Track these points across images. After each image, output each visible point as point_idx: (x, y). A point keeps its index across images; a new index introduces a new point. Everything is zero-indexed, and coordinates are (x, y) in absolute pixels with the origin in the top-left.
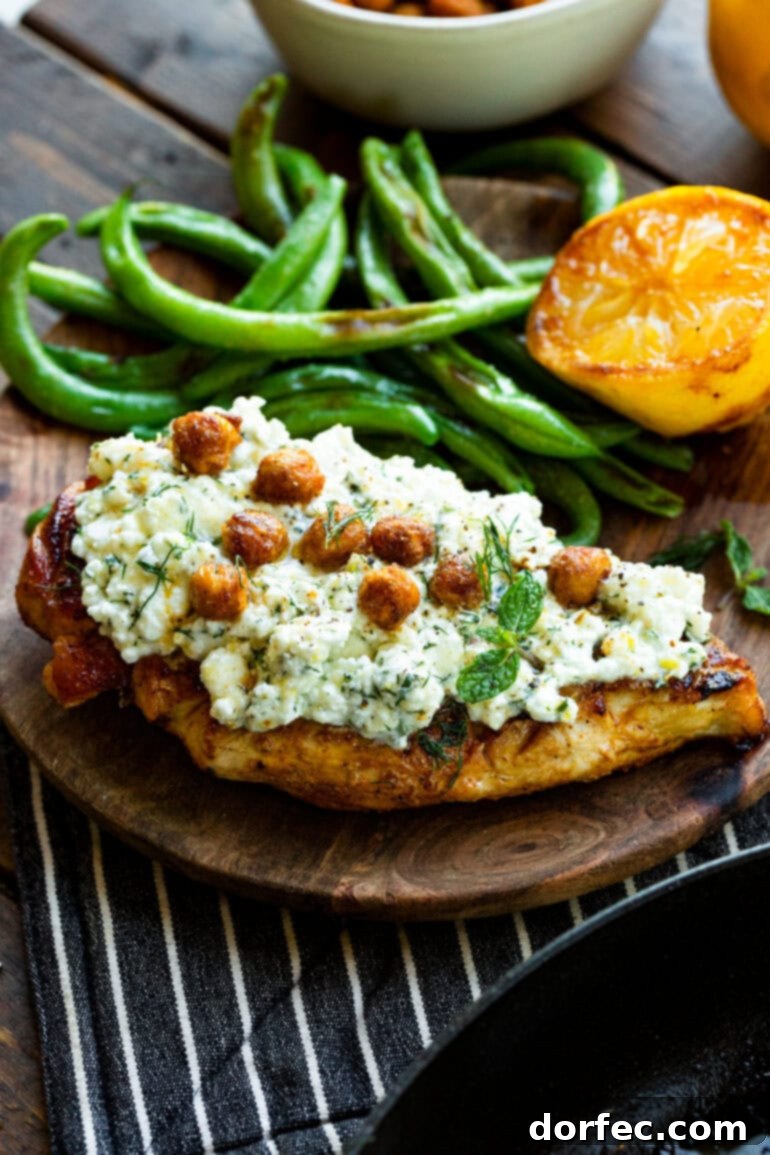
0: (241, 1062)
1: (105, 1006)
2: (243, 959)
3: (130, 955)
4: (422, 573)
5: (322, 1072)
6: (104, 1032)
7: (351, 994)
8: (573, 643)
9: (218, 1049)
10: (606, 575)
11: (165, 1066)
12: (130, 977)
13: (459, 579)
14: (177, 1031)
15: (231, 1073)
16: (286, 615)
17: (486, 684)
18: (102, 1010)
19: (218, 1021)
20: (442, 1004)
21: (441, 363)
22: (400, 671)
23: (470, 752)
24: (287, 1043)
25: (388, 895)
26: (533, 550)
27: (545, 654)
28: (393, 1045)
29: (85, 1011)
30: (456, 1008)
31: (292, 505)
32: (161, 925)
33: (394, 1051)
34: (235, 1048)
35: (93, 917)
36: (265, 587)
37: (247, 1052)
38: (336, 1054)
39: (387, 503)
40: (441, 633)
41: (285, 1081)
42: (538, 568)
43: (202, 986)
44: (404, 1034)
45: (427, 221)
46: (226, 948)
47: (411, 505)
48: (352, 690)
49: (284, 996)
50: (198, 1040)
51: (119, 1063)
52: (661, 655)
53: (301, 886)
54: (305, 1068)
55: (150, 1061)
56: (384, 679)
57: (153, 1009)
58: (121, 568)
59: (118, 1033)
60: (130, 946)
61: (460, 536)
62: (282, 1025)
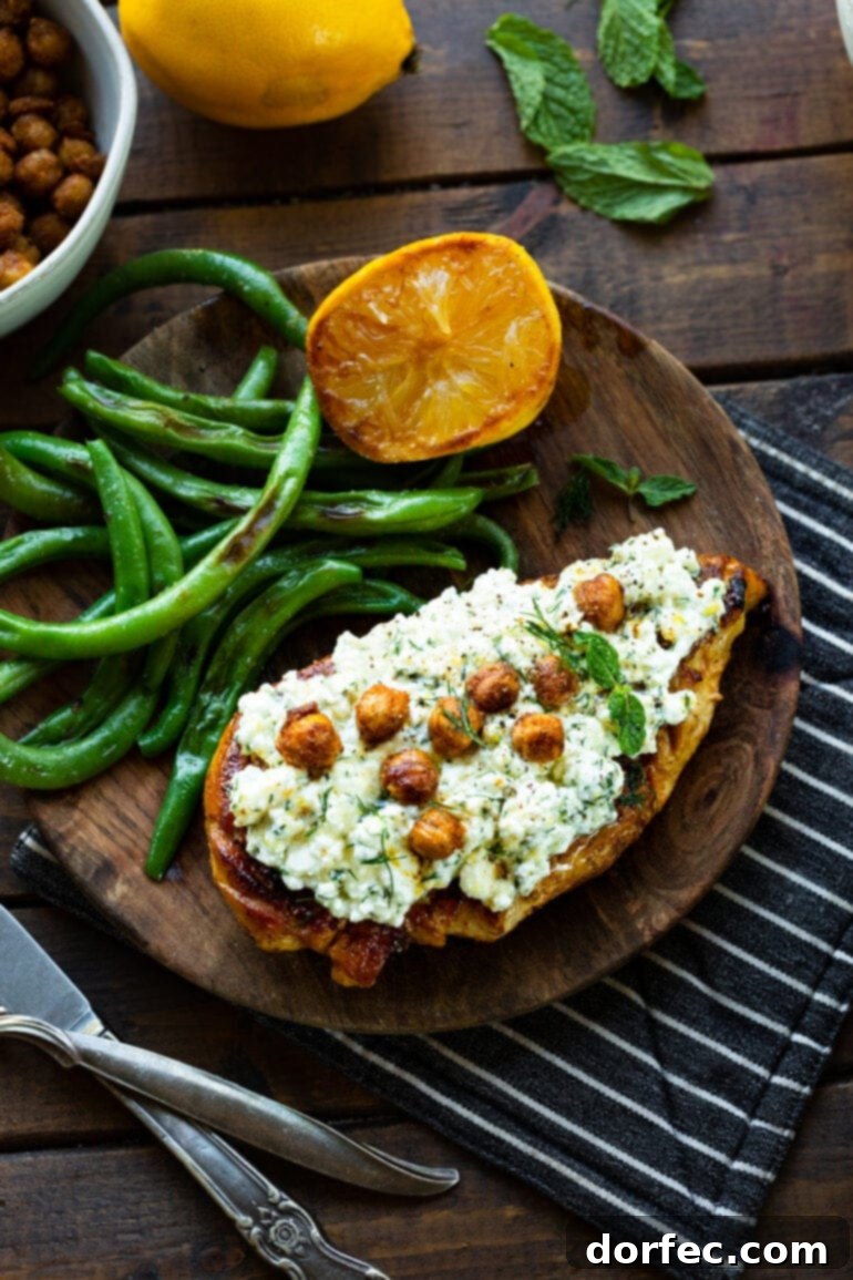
0: (682, 1091)
1: (563, 1137)
2: (605, 1024)
3: (539, 1090)
4: (527, 698)
5: (734, 1050)
6: (583, 1153)
7: (691, 984)
8: (649, 653)
9: (658, 1096)
10: (621, 590)
11: (643, 1137)
12: (555, 1104)
13: (562, 683)
14: (624, 1109)
15: (685, 1104)
16: (495, 810)
17: (634, 732)
18: (565, 1141)
19: (637, 1078)
20: (752, 938)
21: (311, 516)
22: (598, 780)
23: (649, 778)
24: (694, 1052)
25: (678, 910)
26: (566, 615)
27: (638, 676)
28: (754, 993)
29: (555, 1152)
30: (763, 933)
31: (403, 730)
32: (533, 1053)
33: (759, 996)
34: (666, 1085)
35: (484, 1088)
36: (462, 805)
37: (677, 1081)
38: (726, 1030)
39: (449, 669)
40: (582, 727)
41: (721, 1077)
42: (579, 623)
43: (603, 1066)
44: (754, 980)
45: (176, 415)
46: (587, 1029)
47: (464, 656)
48: (572, 817)
49: (654, 1025)
50: (642, 1102)
51: (616, 1163)
52: (701, 609)
53: (622, 955)
54: (724, 1058)
55: (632, 1144)
56: (591, 793)
57: (594, 1109)
58: (349, 875)
59: (593, 1146)
60: (532, 1084)
61: (523, 651)
62: (676, 1044)
